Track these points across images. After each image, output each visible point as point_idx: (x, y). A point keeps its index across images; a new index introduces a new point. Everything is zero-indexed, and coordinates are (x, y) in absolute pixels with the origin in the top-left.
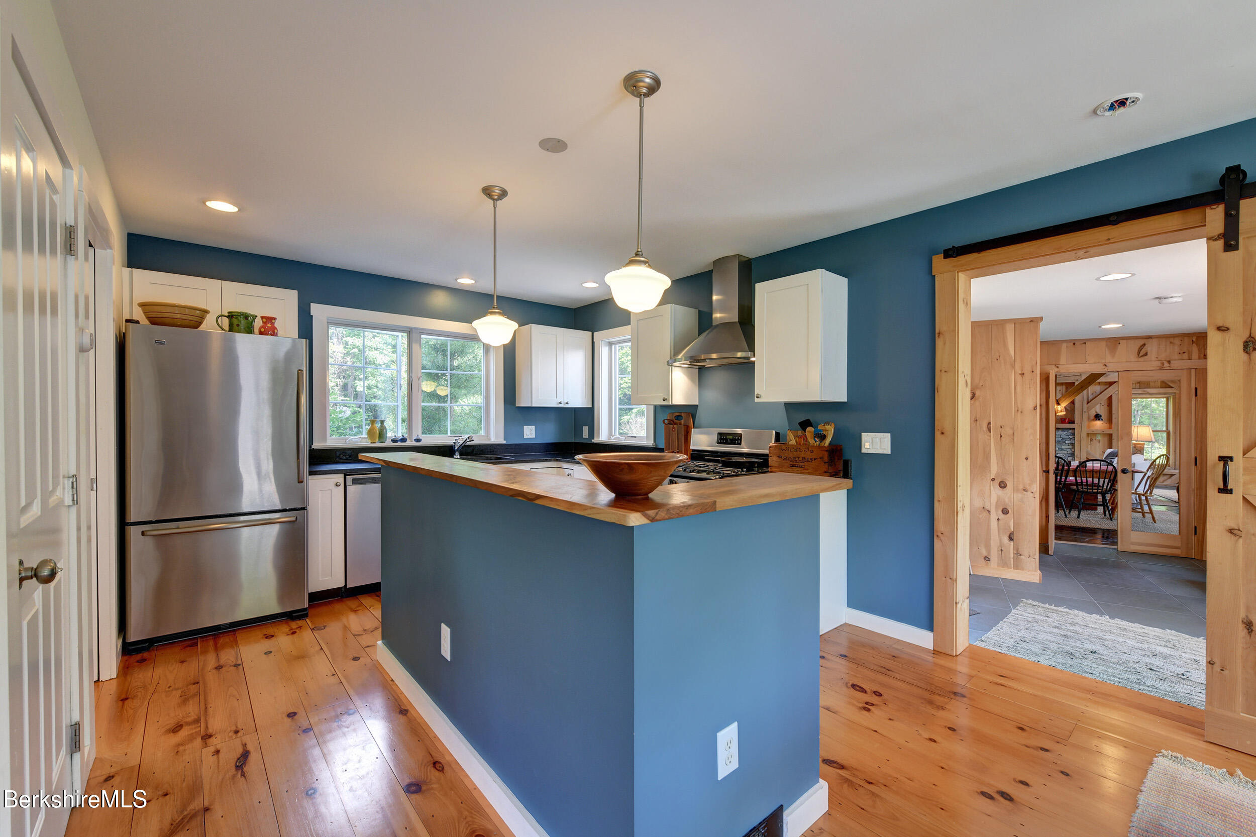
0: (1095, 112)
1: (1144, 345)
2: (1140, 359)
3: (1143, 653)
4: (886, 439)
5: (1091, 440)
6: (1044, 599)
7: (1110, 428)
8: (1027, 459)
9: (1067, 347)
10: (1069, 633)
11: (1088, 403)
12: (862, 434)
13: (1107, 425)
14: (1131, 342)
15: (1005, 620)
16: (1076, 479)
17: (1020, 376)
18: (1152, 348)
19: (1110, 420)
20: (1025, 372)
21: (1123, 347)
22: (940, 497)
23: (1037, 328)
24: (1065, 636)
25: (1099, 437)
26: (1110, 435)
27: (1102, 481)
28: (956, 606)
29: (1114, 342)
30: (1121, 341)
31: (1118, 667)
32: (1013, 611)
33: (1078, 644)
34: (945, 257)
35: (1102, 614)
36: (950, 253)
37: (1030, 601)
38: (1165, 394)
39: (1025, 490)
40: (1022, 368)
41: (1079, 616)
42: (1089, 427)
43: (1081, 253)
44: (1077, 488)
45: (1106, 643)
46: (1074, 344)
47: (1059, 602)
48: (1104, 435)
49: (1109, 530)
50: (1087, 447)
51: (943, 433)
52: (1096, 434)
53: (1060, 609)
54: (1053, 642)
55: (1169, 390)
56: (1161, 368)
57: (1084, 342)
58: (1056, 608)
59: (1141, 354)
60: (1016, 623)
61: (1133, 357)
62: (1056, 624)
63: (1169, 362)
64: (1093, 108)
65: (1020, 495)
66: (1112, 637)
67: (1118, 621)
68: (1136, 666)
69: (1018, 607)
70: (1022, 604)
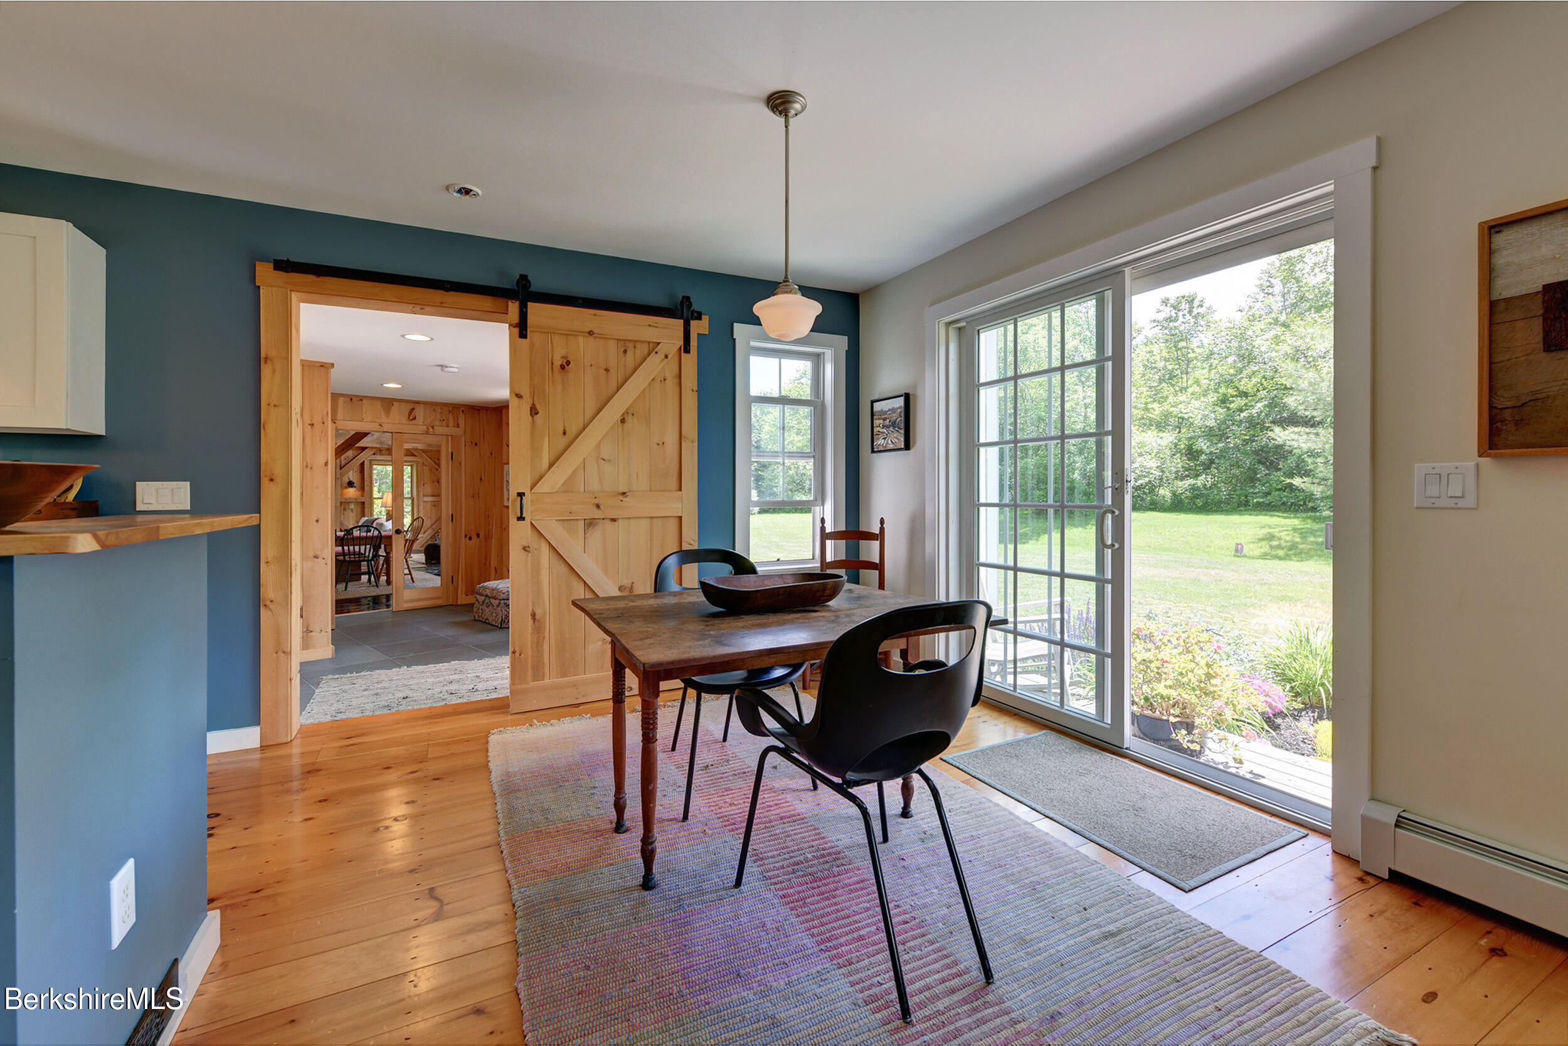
0: (447, 188)
1: (413, 409)
2: (410, 422)
3: (442, 684)
4: (182, 490)
5: (345, 509)
6: (343, 671)
7: (363, 496)
8: (317, 521)
9: (344, 402)
10: (379, 691)
11: (341, 468)
12: (137, 483)
13: (359, 493)
14: (403, 404)
15: (312, 701)
16: (343, 549)
17: (309, 427)
18: (420, 413)
19: (362, 488)
20: (315, 422)
21: (395, 407)
22: (269, 557)
23: (327, 374)
24: (377, 694)
25: (352, 506)
26: (363, 503)
27: (363, 548)
28: (291, 683)
29: (388, 402)
30: (394, 403)
31: (428, 701)
32: (317, 691)
33: (390, 696)
34: (276, 268)
35: (400, 667)
36: (282, 266)
37: (330, 676)
38: (409, 462)
39: (316, 557)
40: (312, 417)
41: (381, 674)
42: (342, 495)
43: (418, 308)
44: (344, 558)
45: (412, 687)
46: (351, 399)
47: (359, 668)
48: (356, 502)
49: (375, 596)
50: (341, 517)
51: (272, 480)
52: (349, 502)
53: (362, 674)
54: (368, 703)
55: (412, 458)
56: (427, 433)
57: (361, 399)
58: (358, 674)
59: (411, 418)
60: (324, 700)
61: (405, 420)
62: (364, 687)
63: (433, 428)
64: (447, 183)
65: (310, 564)
66: (415, 681)
67: (415, 668)
68: (441, 695)
69: (321, 686)
70: (323, 682)
